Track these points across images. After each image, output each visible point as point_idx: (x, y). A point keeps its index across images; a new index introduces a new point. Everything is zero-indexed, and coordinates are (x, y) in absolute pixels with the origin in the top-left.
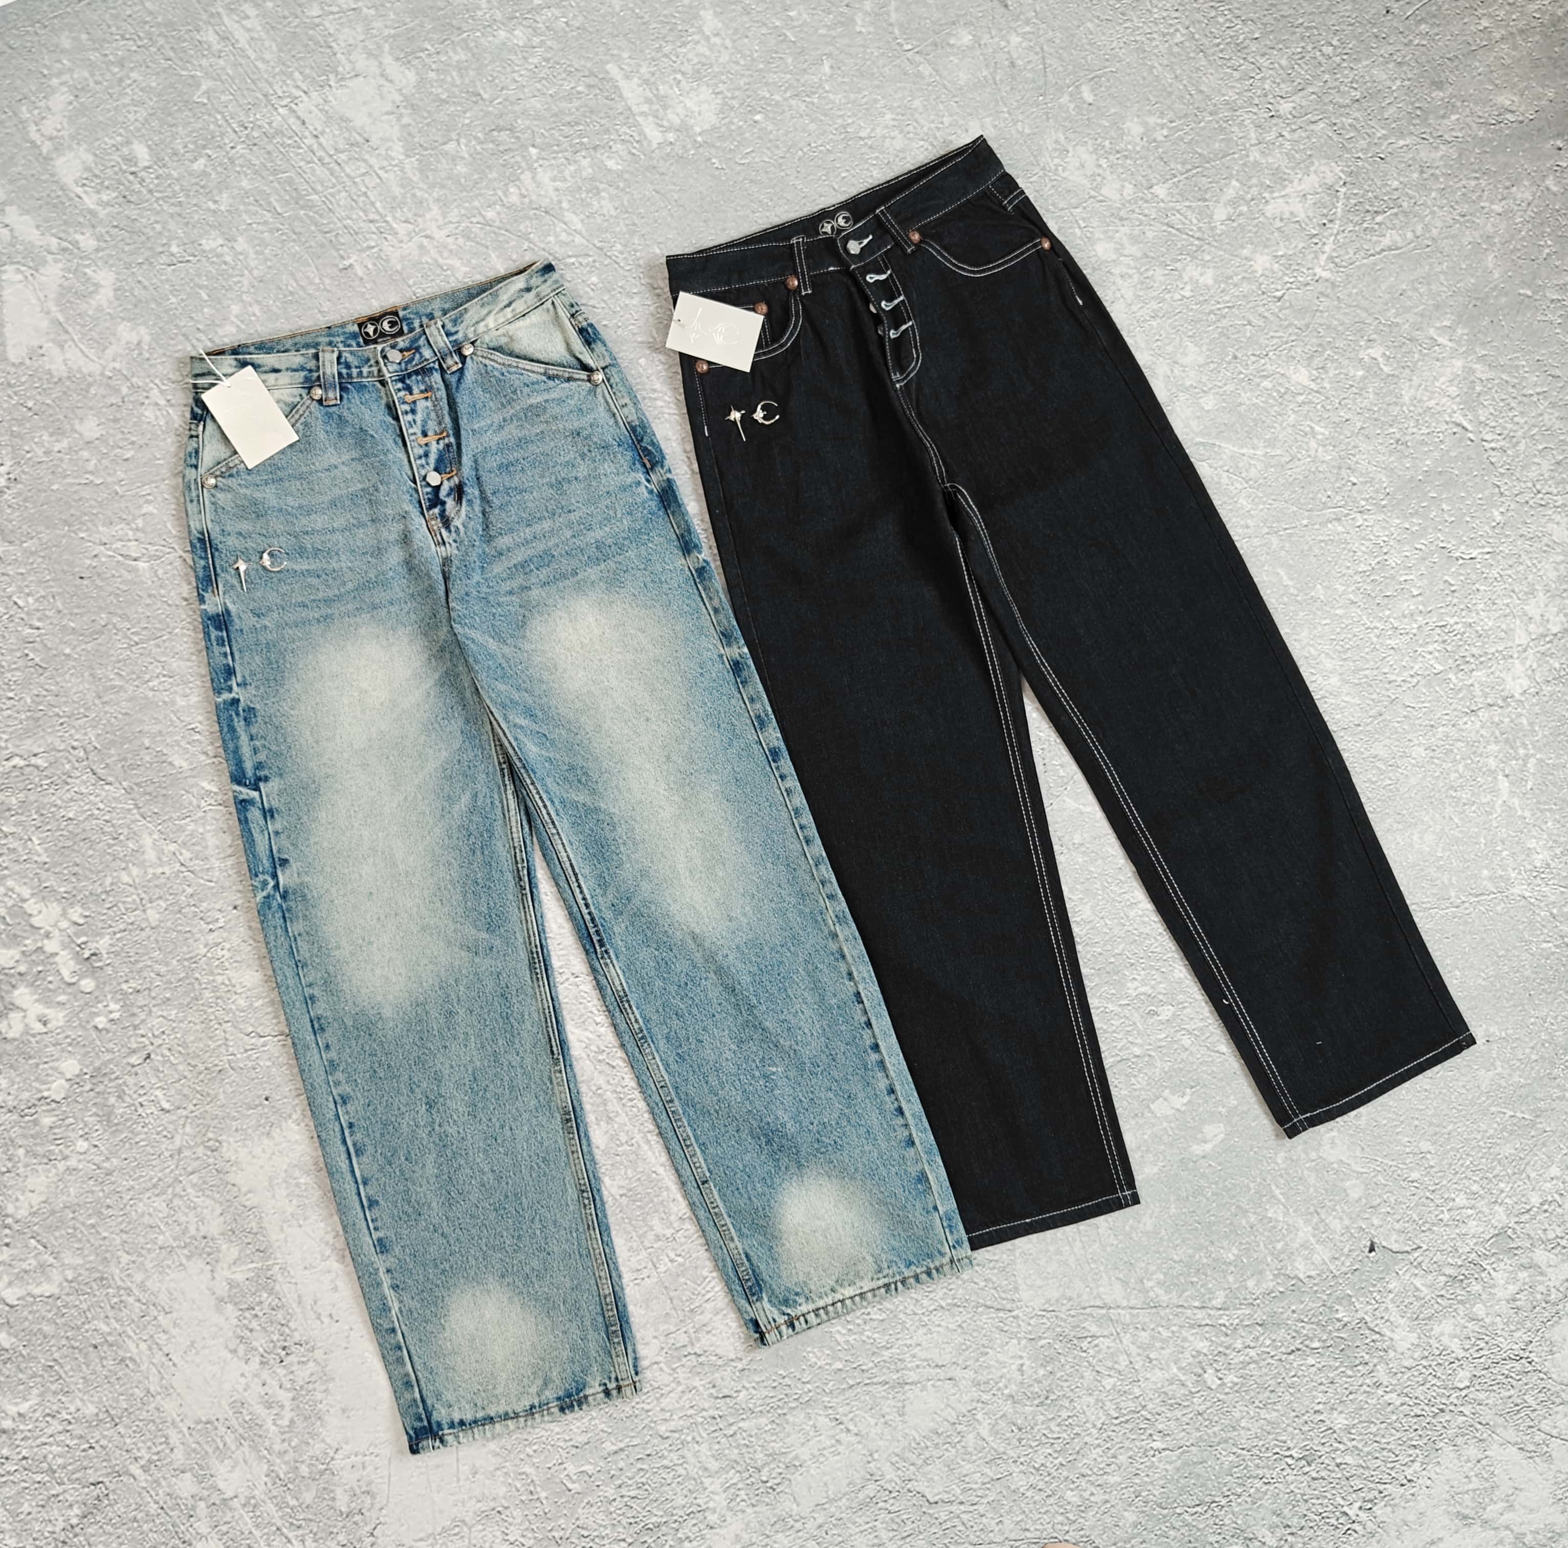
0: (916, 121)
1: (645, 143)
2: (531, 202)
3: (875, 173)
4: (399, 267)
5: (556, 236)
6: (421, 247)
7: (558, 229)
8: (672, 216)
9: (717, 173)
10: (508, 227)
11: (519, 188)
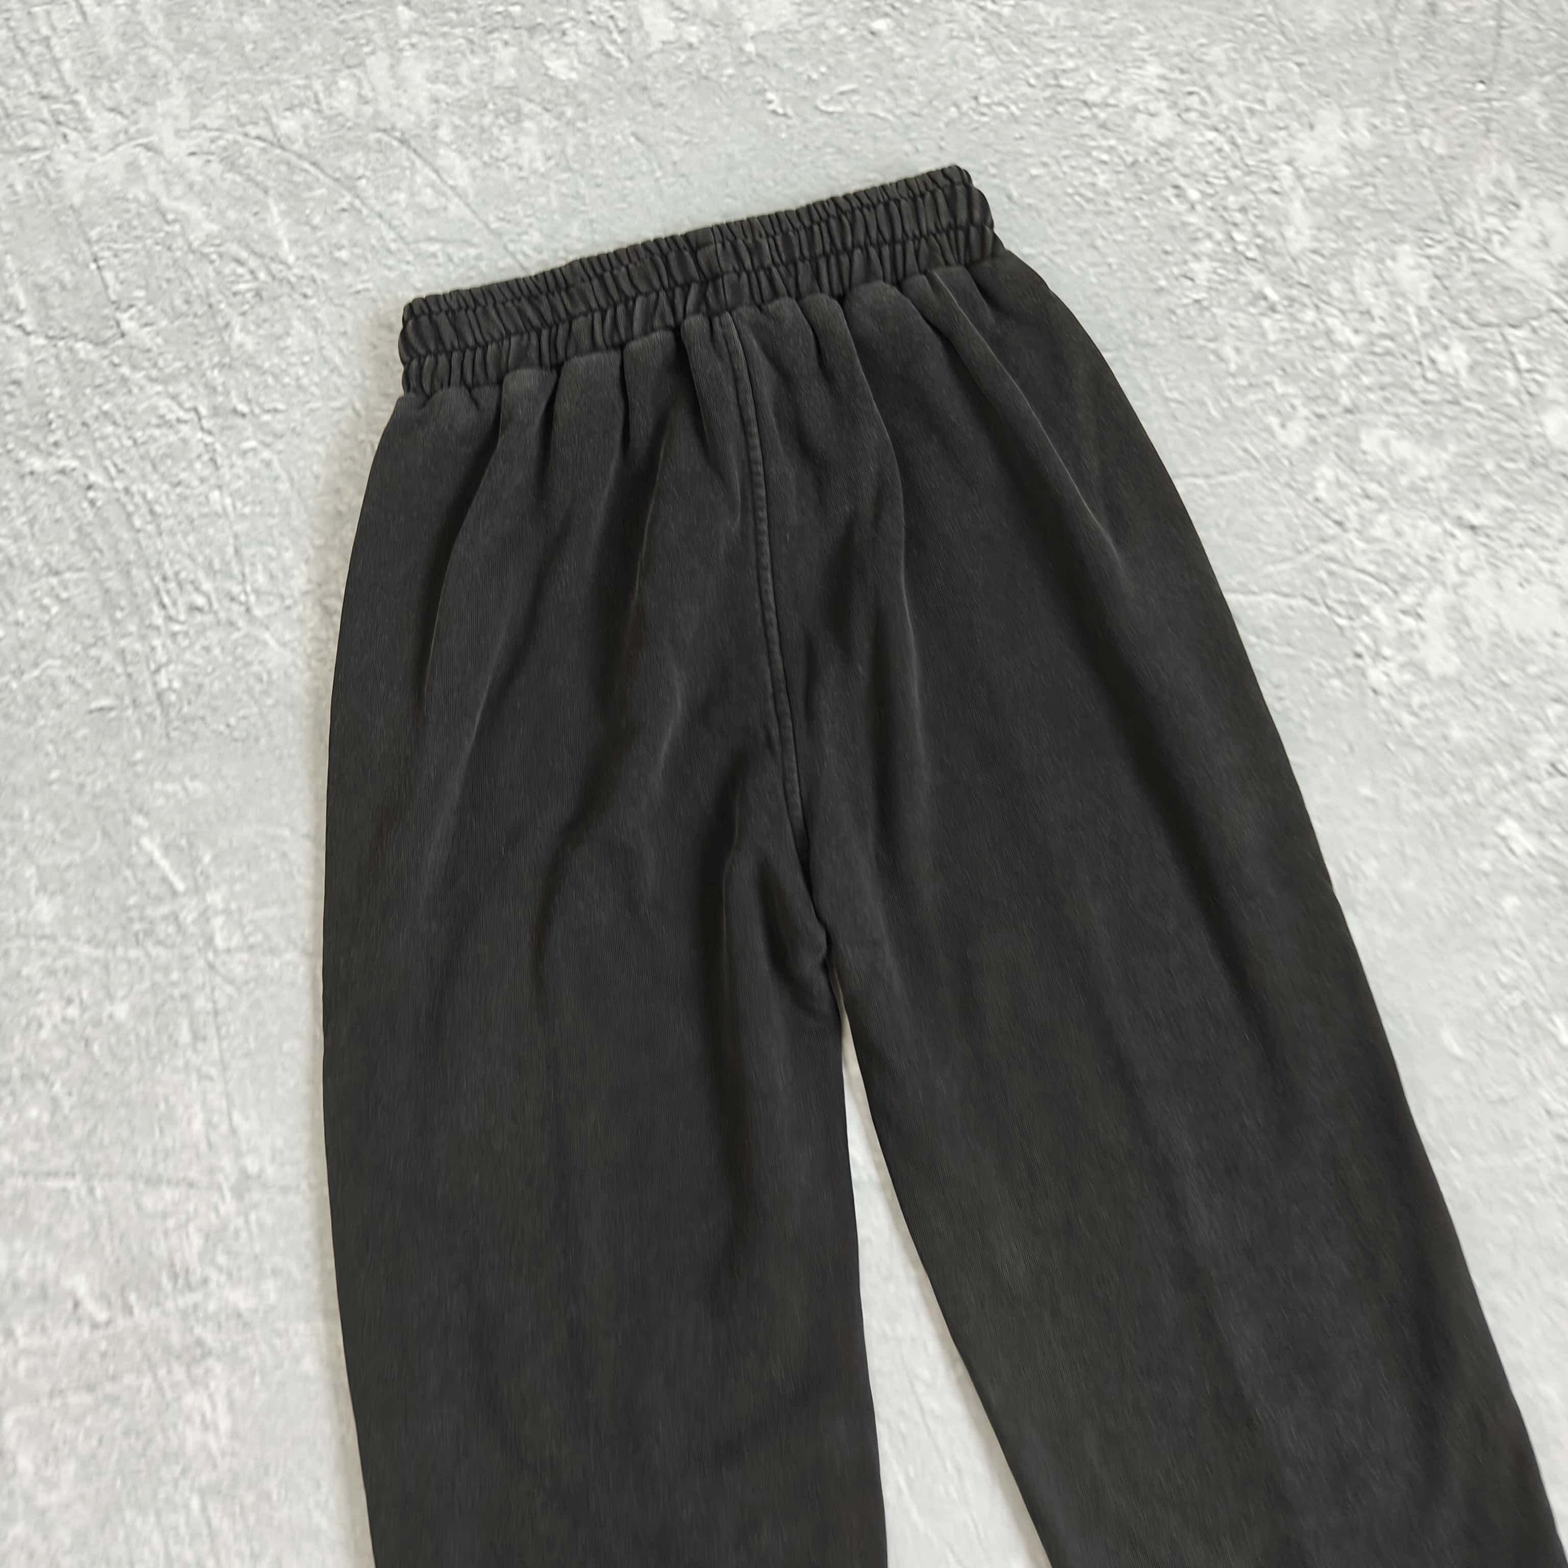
0: (1209, 89)
1: (636, 37)
2: (377, 114)
3: (1102, 180)
4: (77, 199)
5: (412, 194)
6: (132, 166)
7: (419, 179)
8: (660, 193)
9: (771, 122)
10: (319, 157)
11: (359, 83)
